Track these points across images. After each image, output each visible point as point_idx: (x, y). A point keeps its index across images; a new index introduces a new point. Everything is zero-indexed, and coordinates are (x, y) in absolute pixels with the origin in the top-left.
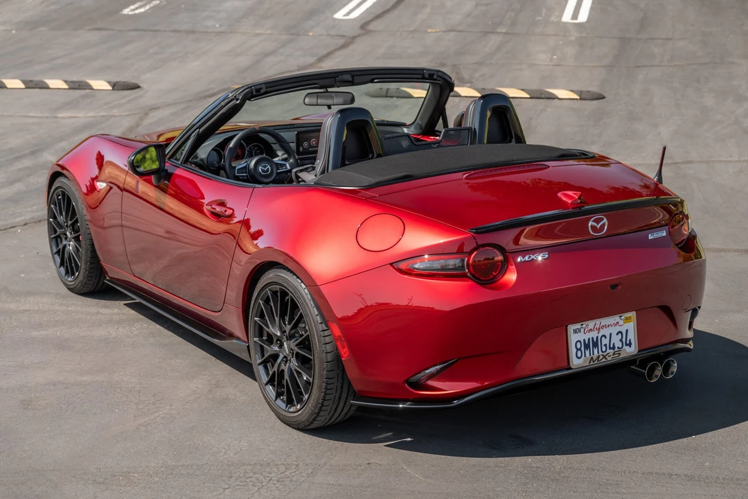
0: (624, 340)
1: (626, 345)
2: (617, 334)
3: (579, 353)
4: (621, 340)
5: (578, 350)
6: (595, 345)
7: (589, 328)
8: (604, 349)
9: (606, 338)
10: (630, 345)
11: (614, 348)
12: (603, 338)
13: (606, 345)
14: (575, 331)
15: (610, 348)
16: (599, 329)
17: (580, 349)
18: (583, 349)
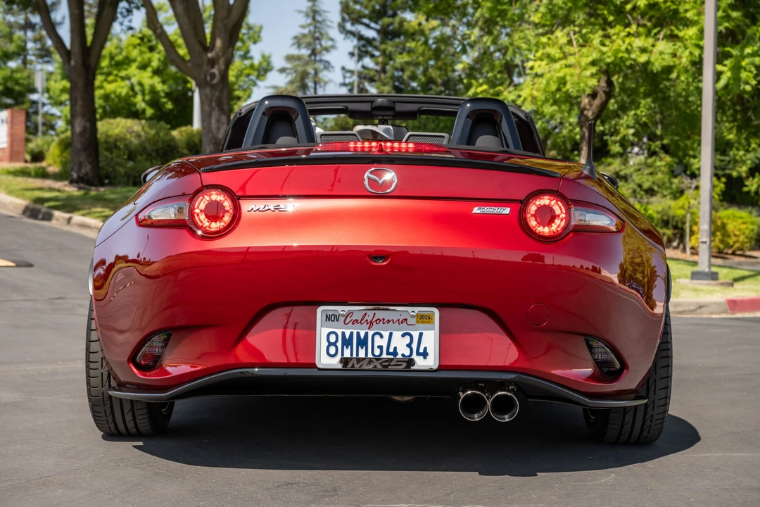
0: (414, 346)
1: (418, 354)
2: (403, 336)
3: (332, 350)
4: (409, 346)
5: (330, 344)
6: (362, 343)
7: (354, 318)
8: (377, 352)
9: (382, 336)
10: (425, 355)
11: (395, 353)
12: (377, 337)
13: (380, 347)
14: (330, 318)
15: (388, 353)
16: (371, 322)
17: (335, 344)
18: (339, 344)
